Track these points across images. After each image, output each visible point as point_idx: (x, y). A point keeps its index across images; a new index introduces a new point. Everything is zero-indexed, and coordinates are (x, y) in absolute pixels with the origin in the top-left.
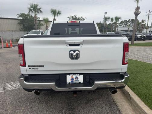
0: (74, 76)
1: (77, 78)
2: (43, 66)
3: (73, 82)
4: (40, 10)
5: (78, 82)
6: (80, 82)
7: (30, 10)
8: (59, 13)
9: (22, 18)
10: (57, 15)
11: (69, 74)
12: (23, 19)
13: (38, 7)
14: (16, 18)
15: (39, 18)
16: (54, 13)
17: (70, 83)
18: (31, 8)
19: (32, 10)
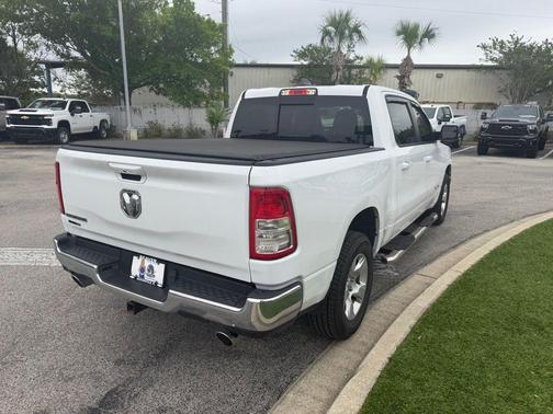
0: (147, 263)
1: (151, 268)
2: (85, 220)
3: (142, 277)
4: (359, 32)
5: (153, 280)
6: (156, 283)
7: (326, 33)
8: (429, 35)
9: (305, 63)
10: (420, 43)
11: (138, 255)
12: (309, 66)
13: (352, 24)
14: (291, 62)
15: (362, 58)
16: (410, 35)
17: (136, 277)
18: (330, 28)
19: (333, 34)
